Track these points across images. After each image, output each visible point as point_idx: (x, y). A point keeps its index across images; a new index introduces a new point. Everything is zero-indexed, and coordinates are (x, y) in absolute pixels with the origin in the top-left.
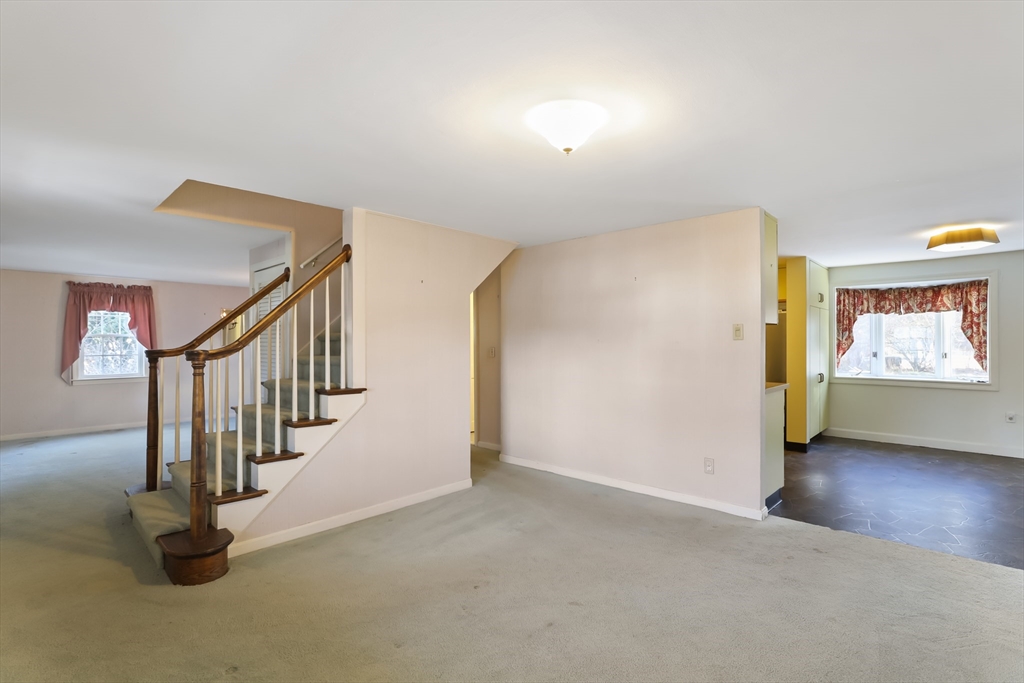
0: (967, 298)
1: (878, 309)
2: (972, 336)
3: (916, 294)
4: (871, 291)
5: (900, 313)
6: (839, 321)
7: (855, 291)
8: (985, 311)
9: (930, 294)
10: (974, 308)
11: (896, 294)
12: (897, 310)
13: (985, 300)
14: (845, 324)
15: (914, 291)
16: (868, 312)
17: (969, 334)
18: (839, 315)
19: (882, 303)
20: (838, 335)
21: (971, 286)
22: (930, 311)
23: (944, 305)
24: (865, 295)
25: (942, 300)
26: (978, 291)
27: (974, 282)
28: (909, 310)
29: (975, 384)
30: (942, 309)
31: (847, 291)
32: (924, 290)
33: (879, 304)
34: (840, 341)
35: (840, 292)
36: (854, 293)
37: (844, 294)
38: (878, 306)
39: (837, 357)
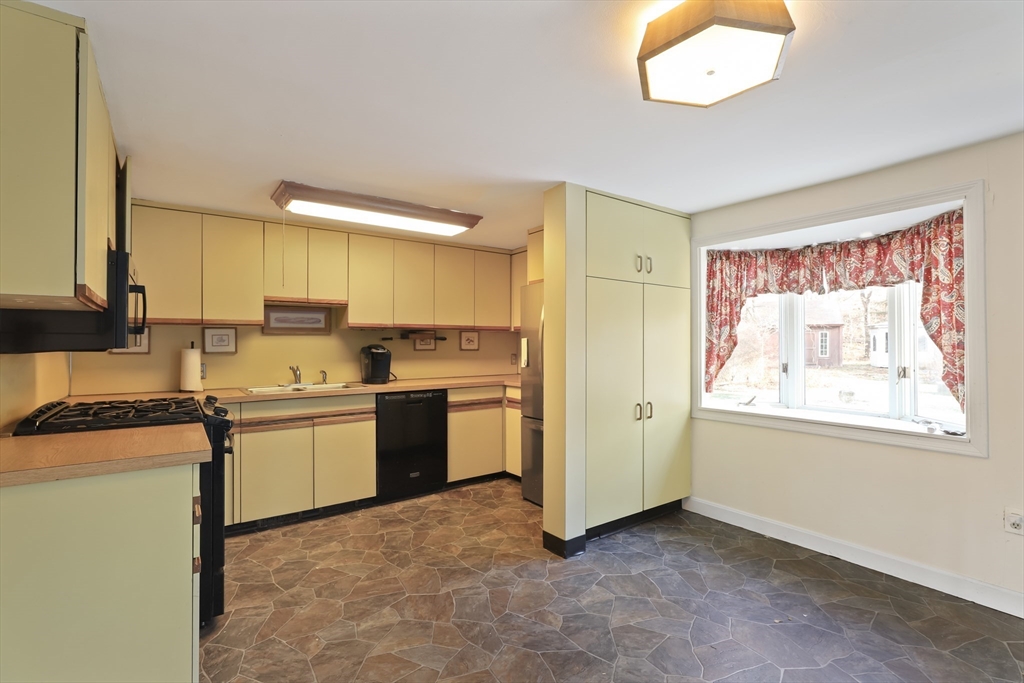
0: (929, 253)
1: (786, 285)
2: (939, 332)
3: (848, 254)
4: (773, 254)
5: (821, 291)
6: (711, 308)
7: (742, 254)
8: (959, 278)
9: (872, 251)
10: (942, 274)
11: (815, 255)
12: (814, 284)
13: (960, 253)
14: (723, 311)
15: (844, 248)
16: (766, 290)
17: (935, 327)
18: (710, 297)
19: (792, 275)
20: (710, 333)
21: (937, 225)
22: (872, 283)
23: (894, 270)
24: (761, 260)
25: (891, 262)
26: (950, 234)
27: (942, 216)
28: (836, 284)
29: (937, 438)
30: (891, 278)
31: (727, 254)
32: (863, 245)
33: (787, 277)
34: (712, 343)
35: (713, 257)
36: (740, 257)
37: (721, 259)
38: (785, 279)
39: (707, 372)
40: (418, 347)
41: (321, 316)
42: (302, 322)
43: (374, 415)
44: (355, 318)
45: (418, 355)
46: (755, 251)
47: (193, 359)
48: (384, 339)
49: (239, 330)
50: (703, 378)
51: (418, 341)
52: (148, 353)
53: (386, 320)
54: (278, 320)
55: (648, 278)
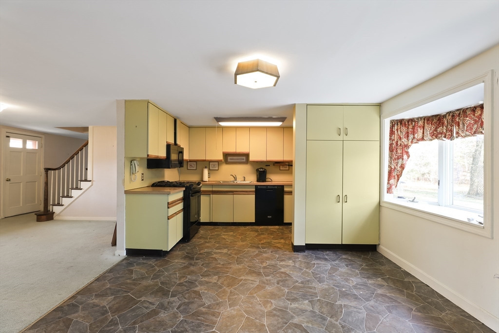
1: (436, 135)
3: (466, 116)
4: (428, 119)
5: (452, 139)
6: (391, 150)
7: (410, 120)
11: (450, 117)
12: (447, 134)
14: (398, 151)
15: (464, 112)
16: (423, 139)
18: (391, 145)
19: (439, 130)
20: (390, 163)
24: (421, 123)
31: (401, 121)
33: (436, 131)
34: (392, 168)
35: (393, 123)
36: (408, 122)
37: (398, 124)
38: (435, 132)
39: (388, 183)
40: (281, 169)
41: (244, 158)
42: (238, 159)
43: (254, 193)
44: (251, 158)
45: (281, 172)
46: (418, 119)
47: (206, 172)
48: (266, 166)
49: (219, 162)
50: (385, 186)
51: (281, 167)
52: (196, 170)
53: (263, 159)
54: (230, 159)
55: (345, 138)
